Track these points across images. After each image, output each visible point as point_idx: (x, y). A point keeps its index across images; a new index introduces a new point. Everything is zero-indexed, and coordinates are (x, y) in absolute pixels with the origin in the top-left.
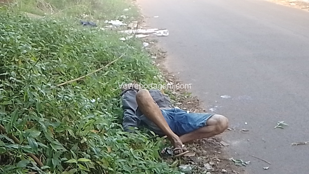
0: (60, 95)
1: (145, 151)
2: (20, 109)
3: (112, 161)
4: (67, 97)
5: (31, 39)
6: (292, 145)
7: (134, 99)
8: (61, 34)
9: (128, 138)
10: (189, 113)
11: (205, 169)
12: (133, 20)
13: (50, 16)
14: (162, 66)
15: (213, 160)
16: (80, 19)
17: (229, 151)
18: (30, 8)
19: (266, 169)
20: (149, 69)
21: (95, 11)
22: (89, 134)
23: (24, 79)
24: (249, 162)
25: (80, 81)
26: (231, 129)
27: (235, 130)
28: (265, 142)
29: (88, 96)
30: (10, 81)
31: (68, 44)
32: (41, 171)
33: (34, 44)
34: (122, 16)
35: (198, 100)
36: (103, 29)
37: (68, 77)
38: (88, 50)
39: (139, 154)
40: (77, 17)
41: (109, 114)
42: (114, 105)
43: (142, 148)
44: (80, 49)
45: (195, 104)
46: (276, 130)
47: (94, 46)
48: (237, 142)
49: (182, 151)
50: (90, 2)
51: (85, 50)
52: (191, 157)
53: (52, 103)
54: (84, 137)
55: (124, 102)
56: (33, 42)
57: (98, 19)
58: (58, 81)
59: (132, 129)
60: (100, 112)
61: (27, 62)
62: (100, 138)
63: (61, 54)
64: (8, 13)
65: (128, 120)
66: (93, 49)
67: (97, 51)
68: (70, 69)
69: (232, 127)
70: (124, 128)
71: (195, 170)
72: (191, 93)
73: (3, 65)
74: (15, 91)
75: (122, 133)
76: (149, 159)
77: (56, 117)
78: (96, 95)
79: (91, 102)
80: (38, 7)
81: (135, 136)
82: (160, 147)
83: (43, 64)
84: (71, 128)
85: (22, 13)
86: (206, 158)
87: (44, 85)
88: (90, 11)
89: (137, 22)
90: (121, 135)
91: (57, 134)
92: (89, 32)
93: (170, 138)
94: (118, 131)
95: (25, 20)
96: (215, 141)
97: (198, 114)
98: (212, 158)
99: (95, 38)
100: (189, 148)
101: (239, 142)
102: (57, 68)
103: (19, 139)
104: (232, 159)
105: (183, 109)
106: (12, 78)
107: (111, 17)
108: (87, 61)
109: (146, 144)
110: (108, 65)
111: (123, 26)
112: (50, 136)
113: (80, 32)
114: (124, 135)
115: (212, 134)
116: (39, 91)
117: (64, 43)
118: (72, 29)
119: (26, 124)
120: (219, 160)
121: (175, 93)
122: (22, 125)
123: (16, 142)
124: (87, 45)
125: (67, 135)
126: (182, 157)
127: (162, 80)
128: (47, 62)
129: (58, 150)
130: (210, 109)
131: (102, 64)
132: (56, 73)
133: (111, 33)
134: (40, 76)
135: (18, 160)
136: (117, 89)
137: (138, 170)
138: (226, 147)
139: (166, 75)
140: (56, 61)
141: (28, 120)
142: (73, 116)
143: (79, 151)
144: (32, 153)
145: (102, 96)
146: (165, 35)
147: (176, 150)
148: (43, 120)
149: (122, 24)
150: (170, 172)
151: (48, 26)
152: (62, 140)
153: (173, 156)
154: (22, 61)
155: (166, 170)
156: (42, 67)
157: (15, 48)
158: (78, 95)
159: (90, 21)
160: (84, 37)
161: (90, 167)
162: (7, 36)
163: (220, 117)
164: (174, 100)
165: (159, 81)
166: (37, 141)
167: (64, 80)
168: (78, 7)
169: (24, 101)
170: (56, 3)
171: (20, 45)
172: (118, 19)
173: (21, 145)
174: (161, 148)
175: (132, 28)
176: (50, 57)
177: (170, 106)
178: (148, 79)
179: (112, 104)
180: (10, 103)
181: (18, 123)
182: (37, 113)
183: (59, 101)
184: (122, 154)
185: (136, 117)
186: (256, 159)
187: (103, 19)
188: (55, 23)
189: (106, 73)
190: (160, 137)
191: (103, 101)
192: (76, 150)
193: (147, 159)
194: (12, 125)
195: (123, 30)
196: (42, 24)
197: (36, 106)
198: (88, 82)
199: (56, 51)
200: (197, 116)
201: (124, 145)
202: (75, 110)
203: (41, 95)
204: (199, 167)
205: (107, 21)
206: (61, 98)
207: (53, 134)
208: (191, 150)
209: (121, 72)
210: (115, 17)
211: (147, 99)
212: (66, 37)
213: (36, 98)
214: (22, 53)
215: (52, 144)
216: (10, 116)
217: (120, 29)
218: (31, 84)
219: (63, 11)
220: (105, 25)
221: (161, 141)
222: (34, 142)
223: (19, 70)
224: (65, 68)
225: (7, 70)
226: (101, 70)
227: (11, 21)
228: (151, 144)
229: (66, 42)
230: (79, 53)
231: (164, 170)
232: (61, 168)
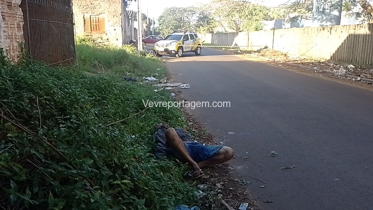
0: (108, 133)
1: (172, 174)
2: (78, 143)
3: (147, 182)
4: (114, 134)
5: (87, 91)
6: (281, 169)
7: (163, 135)
8: (110, 87)
9: (159, 164)
10: (205, 145)
11: (217, 188)
12: (164, 77)
13: (102, 74)
14: (185, 111)
15: (223, 181)
16: (124, 76)
17: (234, 174)
18: (87, 68)
19: (262, 187)
20: (175, 113)
21: (135, 70)
22: (130, 162)
23: (81, 121)
24: (249, 182)
25: (124, 122)
26: (236, 157)
27: (239, 158)
28: (261, 167)
29: (130, 133)
30: (72, 122)
31: (115, 94)
32: (93, 190)
33: (89, 95)
34: (155, 74)
35: (211, 136)
36: (141, 83)
37: (114, 119)
38: (130, 99)
39: (167, 176)
40: (122, 74)
41: (145, 146)
42: (149, 139)
43: (169, 172)
44: (124, 98)
45: (209, 138)
46: (269, 157)
47: (134, 96)
48: (240, 167)
49: (200, 174)
50: (132, 64)
51: (127, 99)
52: (206, 178)
53: (102, 138)
54: (126, 164)
55: (156, 137)
56: (89, 93)
57: (138, 76)
58: (107, 122)
59: (162, 158)
60: (138, 145)
61: (85, 108)
62: (138, 165)
63: (110, 102)
64: (71, 72)
65: (159, 151)
66: (134, 98)
67: (136, 100)
68: (116, 113)
69: (236, 156)
70: (156, 158)
71: (209, 188)
72: (206, 131)
73: (66, 110)
74: (74, 129)
75: (154, 161)
76: (175, 180)
77: (105, 150)
78: (135, 132)
79: (132, 138)
80: (93, 67)
81: (165, 163)
82: (183, 171)
83: (96, 109)
84: (116, 157)
85: (81, 71)
86: (218, 179)
87: (96, 125)
88: (132, 71)
89: (166, 78)
90: (153, 162)
91: (105, 162)
92: (131, 86)
93: (191, 164)
94: (152, 159)
95: (83, 77)
96: (224, 166)
97: (211, 146)
98: (221, 179)
99: (135, 90)
100: (205, 171)
101: (242, 167)
102: (107, 112)
103: (77, 166)
104: (237, 179)
105: (200, 142)
106: (73, 120)
107: (147, 74)
108: (129, 107)
109: (173, 169)
110: (144, 110)
111: (156, 81)
112: (100, 163)
113: (124, 86)
114: (156, 162)
115: (222, 161)
116: (93, 129)
118: (118, 84)
119: (83, 155)
120: (227, 181)
121: (195, 130)
122: (80, 156)
123: (75, 168)
124: (129, 95)
125: (113, 162)
127: (184, 120)
128: (99, 108)
129: (106, 174)
130: (221, 142)
131: (140, 109)
132: (106, 116)
133: (147, 86)
134: (94, 118)
135: (76, 182)
136: (151, 128)
137: (166, 188)
138: (233, 171)
139: (188, 117)
140: (106, 107)
141: (84, 151)
142: (118, 148)
143: (122, 174)
144: (86, 176)
145: (140, 133)
146: (187, 87)
147: (195, 173)
148: (95, 151)
149: (156, 80)
150: (191, 190)
151: (100, 81)
152: (109, 166)
153: (193, 178)
154: (80, 108)
155: (187, 188)
156: (95, 111)
157: (75, 97)
158: (122, 132)
159: (132, 77)
160: (127, 89)
161: (130, 187)
162: (69, 89)
163: (228, 148)
164: (194, 136)
165: (183, 122)
166: (90, 167)
167: (112, 121)
168: (123, 67)
169: (81, 137)
170: (107, 64)
171: (79, 96)
172: (152, 76)
173: (78, 170)
174: (184, 172)
175: (163, 83)
176: (101, 104)
177: (191, 140)
178: (174, 120)
179: (147, 139)
180: (71, 138)
181: (76, 154)
182: (91, 146)
183: (108, 137)
184: (155, 176)
185: (165, 148)
186: (255, 180)
187: (141, 76)
188: (106, 79)
189: (143, 116)
190: (183, 164)
191: (140, 136)
192: (120, 174)
193: (174, 180)
194: (71, 155)
195: (156, 84)
196: (96, 80)
197: (90, 141)
198: (129, 122)
199: (106, 100)
200: (211, 147)
201: (156, 170)
202: (120, 143)
203: (94, 132)
204: (212, 186)
205: (144, 78)
206: (109, 134)
207: (103, 162)
208: (207, 173)
209: (154, 115)
210: (150, 75)
211: (173, 135)
212: (113, 89)
213: (91, 135)
214: (80, 101)
215: (102, 169)
216: (71, 149)
217: (154, 83)
218: (87, 124)
219: (112, 71)
220: (143, 81)
221: (183, 167)
222: (88, 168)
223: (78, 114)
224: (113, 112)
225: (69, 114)
226: (139, 113)
227: (73, 78)
228: (177, 169)
229: (113, 93)
230: (123, 101)
232: (108, 187)
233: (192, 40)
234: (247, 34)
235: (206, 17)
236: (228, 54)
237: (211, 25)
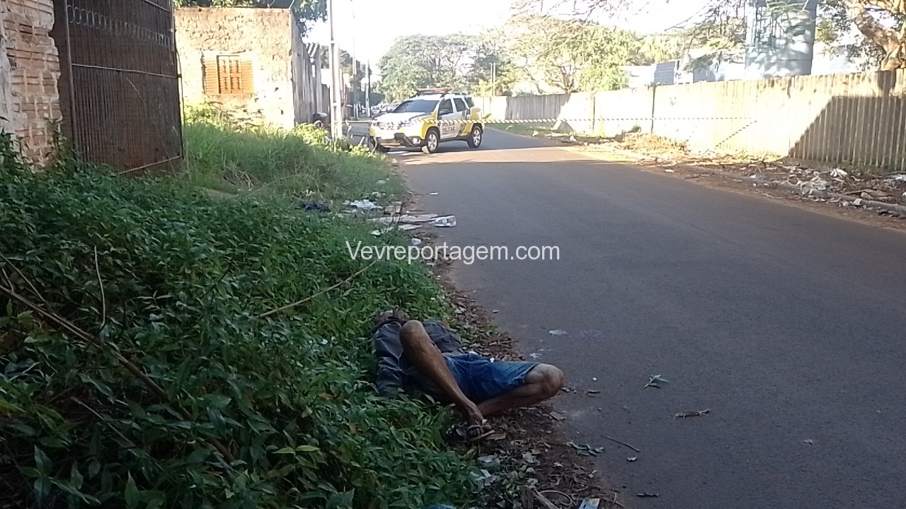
0: (264, 332)
1: (417, 432)
2: (193, 358)
3: (359, 449)
4: (278, 336)
5: (213, 235)
6: (677, 417)
7: (395, 337)
8: (266, 225)
9: (386, 408)
10: (495, 361)
11: (525, 463)
12: (393, 200)
13: (247, 194)
14: (445, 280)
15: (538, 447)
16: (300, 199)
17: (565, 430)
18: (211, 180)
19: (631, 461)
20: (423, 285)
21: (326, 184)
22: (317, 402)
23: (201, 305)
24: (602, 448)
25: (300, 307)
26: (568, 390)
27: (575, 391)
28: (629, 412)
29: (314, 333)
30: (176, 309)
31: (279, 242)
32: (230, 469)
33: (218, 243)
34: (374, 193)
35: (509, 339)
36: (340, 215)
37: (278, 300)
38: (314, 253)
39: (406, 436)
40: (295, 195)
41: (352, 365)
42: (360, 348)
43: (411, 426)
44: (299, 251)
45: (504, 346)
46: (647, 390)
47: (325, 245)
48: (579, 412)
49: (483, 431)
50: (318, 170)
51: (309, 253)
52: (499, 440)
53: (250, 347)
54: (307, 407)
55: (378, 344)
56: (217, 240)
57: (333, 198)
58: (261, 308)
59: (393, 393)
60: (335, 362)
61: (207, 275)
62: (336, 409)
63: (267, 261)
64: (173, 190)
65: (385, 376)
66: (324, 250)
67: (330, 254)
68: (282, 287)
69: (570, 387)
70: (379, 391)
71: (507, 464)
72: (496, 327)
73: (162, 281)
74: (184, 326)
75: (375, 399)
76: (425, 445)
77: (258, 372)
78: (328, 331)
79: (322, 345)
80: (225, 179)
81: (399, 404)
82: (442, 424)
83: (234, 278)
84: (284, 391)
85: (197, 188)
86: (526, 442)
87: (236, 315)
88: (318, 186)
89: (400, 203)
90: (373, 402)
91: (258, 402)
92: (316, 221)
93: (461, 407)
94: (368, 396)
95: (203, 202)
96: (540, 412)
97: (510, 364)
98: (535, 442)
99: (327, 230)
100: (495, 424)
101: (583, 413)
102: (260, 284)
103: (191, 412)
104: (571, 443)
105: (483, 355)
106: (181, 303)
107: (354, 194)
108: (312, 271)
109: (419, 418)
110: (349, 279)
111: (377, 209)
112: (247, 406)
113: (301, 221)
114: (379, 403)
115: (536, 399)
116: (227, 325)
117: (272, 240)
118: (287, 217)
119: (204, 385)
120: (549, 446)
121: (469, 326)
122: (198, 387)
123: (186, 418)
124: (313, 244)
125: (277, 403)
126: (484, 442)
127: (445, 303)
128: (240, 274)
129: (261, 431)
130: (531, 355)
131: (339, 276)
132: (258, 293)
133: (354, 223)
134: (229, 299)
135: (190, 449)
136: (366, 321)
137: (404, 466)
138: (561, 423)
139: (453, 296)
140: (259, 272)
141: (208, 377)
142: (288, 369)
143: (299, 432)
144: (213, 436)
145: (339, 333)
146: (449, 224)
147: (472, 429)
148: (235, 376)
149: (375, 207)
150: (462, 468)
151: (243, 210)
152: (268, 413)
153: (467, 440)
154: (196, 274)
155: (454, 465)
156: (233, 283)
157: (185, 250)
158: (297, 332)
159: (318, 202)
160: (307, 229)
161: (319, 461)
162: (170, 229)
163: (549, 367)
164: (468, 339)
165: (441, 306)
166: (224, 416)
167: (272, 306)
168: (296, 177)
169: (201, 343)
170: (258, 171)
171: (194, 246)
172: (367, 198)
173: (196, 422)
174: (446, 425)
175: (392, 214)
176: (247, 265)
177: (461, 349)
178: (420, 303)
179: (357, 348)
180: (176, 347)
181: (190, 383)
182: (223, 364)
183: (263, 344)
184: (376, 437)
185: (401, 370)
186: (614, 443)
187: (341, 197)
188: (256, 206)
189: (347, 293)
190: (444, 407)
191: (340, 341)
192: (293, 431)
193: (421, 446)
194: (178, 387)
195: (376, 217)
196: (233, 208)
197: (221, 353)
198: (314, 308)
199: (257, 256)
200: (508, 367)
201: (378, 422)
202: (292, 358)
203: (231, 332)
204: (513, 459)
205: (347, 202)
206: (266, 337)
207: (252, 402)
208: (499, 428)
209: (373, 290)
210: (362, 195)
211: (419, 338)
212: (275, 230)
213: (223, 339)
214: (197, 259)
215: (250, 420)
216: (176, 371)
217: (371, 215)
218: (213, 313)
219: (270, 186)
220: (345, 209)
221: (444, 412)
222: (218, 415)
223: (191, 290)
224: (275, 285)
225: (170, 289)
226: (337, 287)
227: (178, 204)
228: (428, 418)
229: (275, 238)
230: (299, 258)
231: (451, 465)
232: (266, 463)
233: (461, 112)
234: (591, 98)
235: (492, 58)
236: (545, 144)
237: (505, 76)
